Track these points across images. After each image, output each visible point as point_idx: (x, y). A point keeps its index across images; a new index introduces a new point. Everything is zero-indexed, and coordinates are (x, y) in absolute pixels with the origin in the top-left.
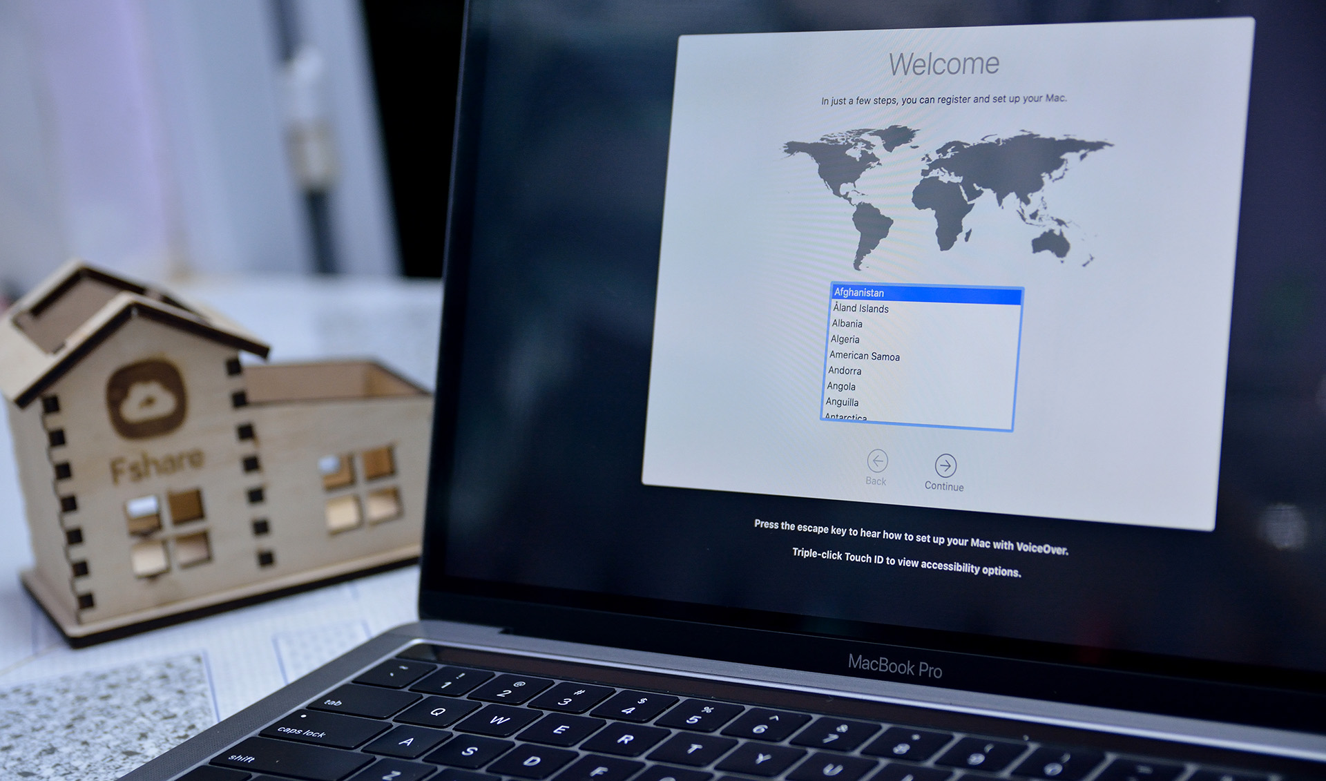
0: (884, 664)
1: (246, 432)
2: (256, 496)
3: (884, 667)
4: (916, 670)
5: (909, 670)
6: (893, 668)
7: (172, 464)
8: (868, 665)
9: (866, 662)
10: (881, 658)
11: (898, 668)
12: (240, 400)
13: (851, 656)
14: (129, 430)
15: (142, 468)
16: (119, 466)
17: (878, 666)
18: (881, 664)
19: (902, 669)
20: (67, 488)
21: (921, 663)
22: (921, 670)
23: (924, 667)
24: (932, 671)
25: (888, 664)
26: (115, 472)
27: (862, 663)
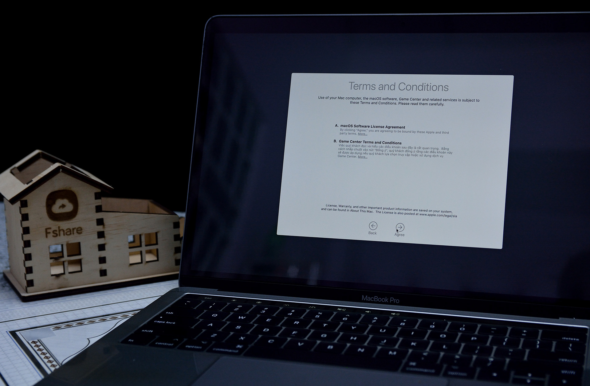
0: (376, 298)
1: (100, 222)
2: (102, 247)
3: (376, 300)
4: (389, 300)
5: (386, 300)
6: (380, 300)
7: (70, 232)
8: (370, 299)
9: (369, 298)
10: (375, 297)
11: (382, 300)
12: (99, 209)
13: (363, 296)
14: (54, 217)
15: (58, 233)
16: (48, 231)
17: (374, 299)
18: (375, 298)
19: (383, 300)
20: (27, 237)
21: (391, 298)
22: (391, 300)
23: (392, 299)
24: (395, 301)
25: (378, 299)
26: (47, 233)
27: (367, 299)
